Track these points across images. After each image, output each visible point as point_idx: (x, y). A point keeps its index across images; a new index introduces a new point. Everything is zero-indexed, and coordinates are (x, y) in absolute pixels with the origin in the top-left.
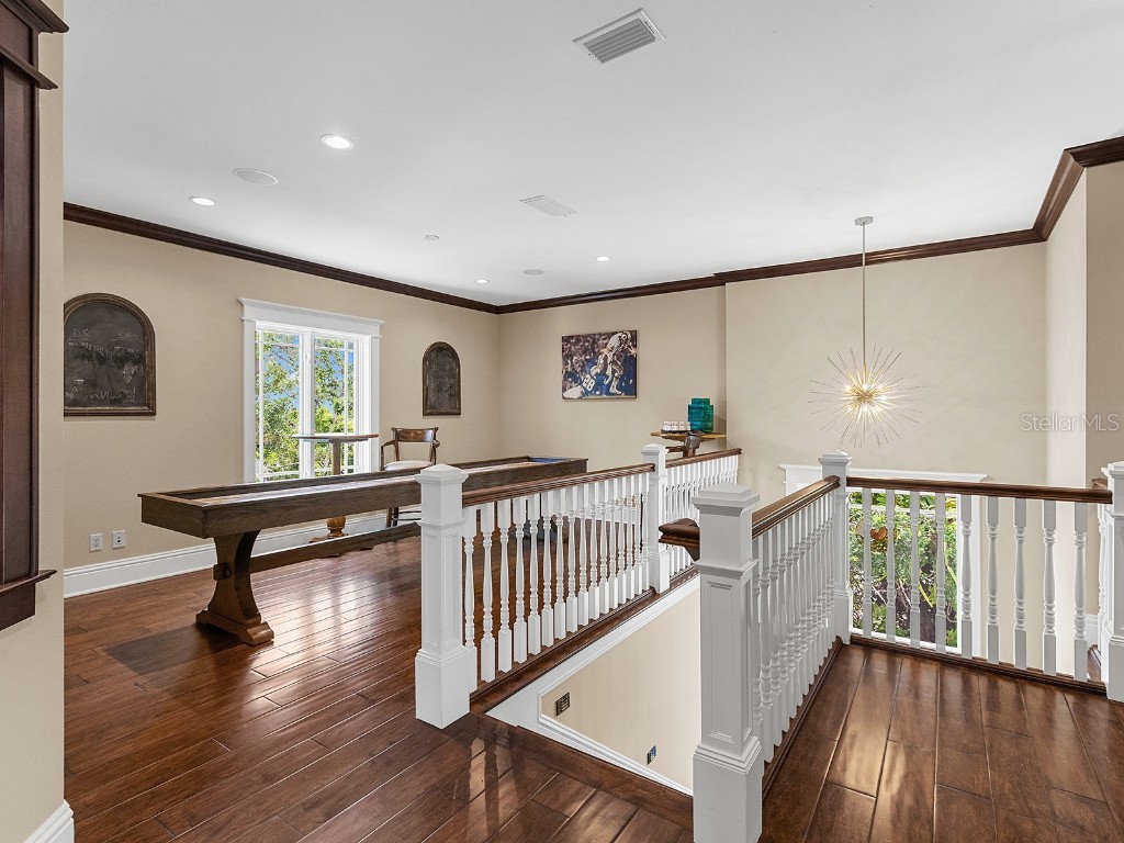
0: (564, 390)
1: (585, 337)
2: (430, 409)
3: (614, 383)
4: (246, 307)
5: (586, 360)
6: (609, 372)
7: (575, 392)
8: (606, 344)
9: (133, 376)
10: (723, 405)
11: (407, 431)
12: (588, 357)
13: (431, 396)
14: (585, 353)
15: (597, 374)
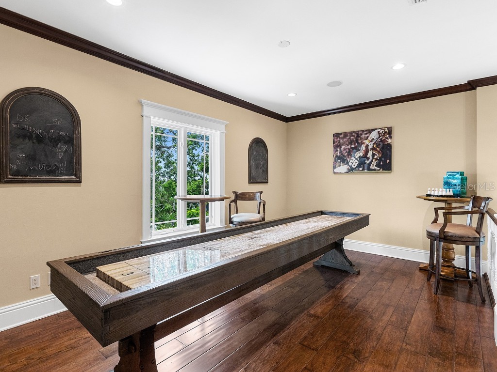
0: (334, 167)
1: (351, 133)
2: (252, 180)
3: (374, 163)
4: (144, 106)
5: (351, 148)
6: (370, 155)
7: (343, 168)
8: (368, 137)
9: (64, 153)
10: (475, 176)
11: (243, 194)
12: (353, 146)
13: (253, 171)
14: (351, 143)
15: (360, 157)
